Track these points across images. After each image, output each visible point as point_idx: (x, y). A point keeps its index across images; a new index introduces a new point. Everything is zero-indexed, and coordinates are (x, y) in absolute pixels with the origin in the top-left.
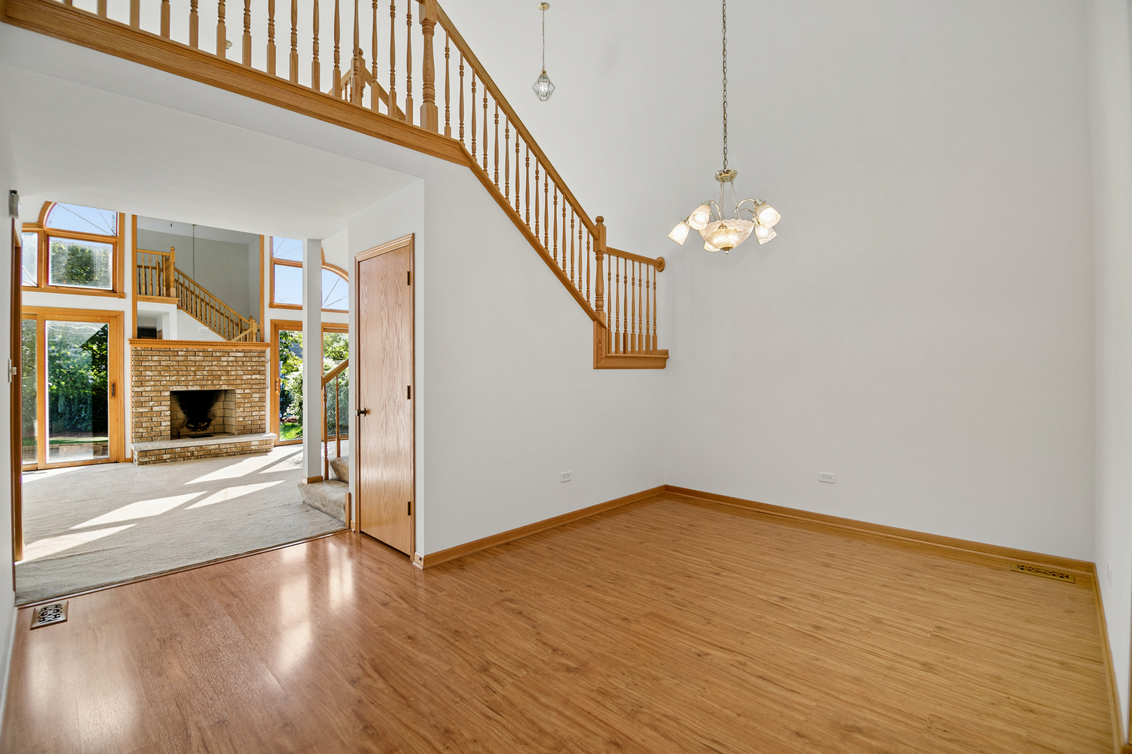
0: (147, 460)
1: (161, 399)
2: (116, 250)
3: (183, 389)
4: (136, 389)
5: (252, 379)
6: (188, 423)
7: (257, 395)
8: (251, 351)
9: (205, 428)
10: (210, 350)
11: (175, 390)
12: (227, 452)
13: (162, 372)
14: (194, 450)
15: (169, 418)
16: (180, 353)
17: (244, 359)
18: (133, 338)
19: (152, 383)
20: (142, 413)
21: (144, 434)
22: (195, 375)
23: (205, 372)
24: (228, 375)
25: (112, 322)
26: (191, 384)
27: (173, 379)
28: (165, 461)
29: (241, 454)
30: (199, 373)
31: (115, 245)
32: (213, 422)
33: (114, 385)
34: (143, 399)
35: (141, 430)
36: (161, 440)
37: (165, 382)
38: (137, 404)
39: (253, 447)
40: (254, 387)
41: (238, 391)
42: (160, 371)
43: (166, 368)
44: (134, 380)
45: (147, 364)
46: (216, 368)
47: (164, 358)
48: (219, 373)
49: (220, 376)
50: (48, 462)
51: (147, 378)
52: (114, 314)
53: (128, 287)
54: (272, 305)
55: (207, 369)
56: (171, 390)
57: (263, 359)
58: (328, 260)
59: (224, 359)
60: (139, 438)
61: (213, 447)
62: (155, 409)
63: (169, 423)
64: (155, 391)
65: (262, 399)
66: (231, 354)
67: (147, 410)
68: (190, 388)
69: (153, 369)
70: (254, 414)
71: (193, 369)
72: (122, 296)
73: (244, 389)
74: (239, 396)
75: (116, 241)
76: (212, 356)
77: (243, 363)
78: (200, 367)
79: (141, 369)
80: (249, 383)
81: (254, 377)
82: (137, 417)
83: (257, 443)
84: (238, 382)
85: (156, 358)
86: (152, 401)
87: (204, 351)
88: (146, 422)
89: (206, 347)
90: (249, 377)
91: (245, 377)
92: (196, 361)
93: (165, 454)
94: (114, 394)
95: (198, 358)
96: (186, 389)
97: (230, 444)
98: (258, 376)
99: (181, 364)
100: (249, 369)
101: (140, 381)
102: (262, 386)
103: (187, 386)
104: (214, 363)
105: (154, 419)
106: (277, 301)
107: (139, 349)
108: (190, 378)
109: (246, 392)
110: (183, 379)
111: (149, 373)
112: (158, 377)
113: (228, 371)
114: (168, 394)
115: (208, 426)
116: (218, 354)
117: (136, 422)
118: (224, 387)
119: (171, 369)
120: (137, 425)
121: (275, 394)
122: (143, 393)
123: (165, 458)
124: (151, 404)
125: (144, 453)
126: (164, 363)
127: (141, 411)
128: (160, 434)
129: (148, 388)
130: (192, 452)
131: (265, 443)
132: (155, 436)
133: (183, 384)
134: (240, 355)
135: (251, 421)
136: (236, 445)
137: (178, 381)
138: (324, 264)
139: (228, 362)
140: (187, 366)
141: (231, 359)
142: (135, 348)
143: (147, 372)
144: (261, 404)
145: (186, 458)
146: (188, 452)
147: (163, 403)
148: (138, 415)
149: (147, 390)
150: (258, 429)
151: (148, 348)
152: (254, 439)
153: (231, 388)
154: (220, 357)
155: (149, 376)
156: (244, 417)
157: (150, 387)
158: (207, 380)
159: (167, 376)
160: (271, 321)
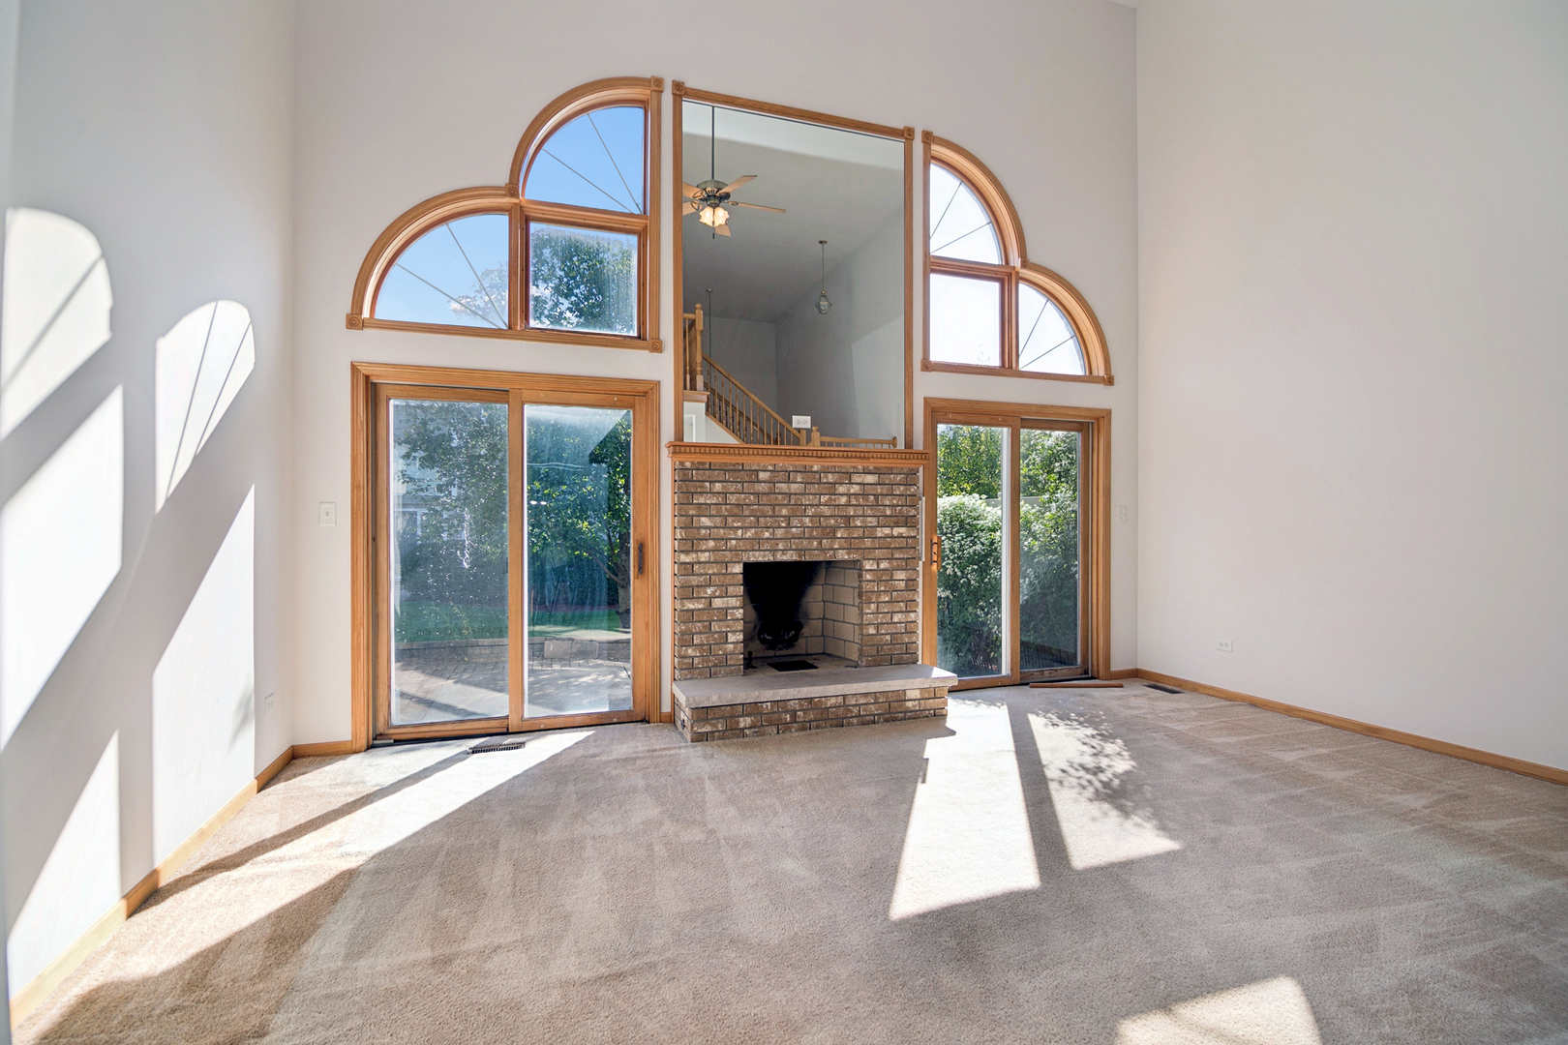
0: (708, 729)
1: (728, 580)
2: (645, 246)
3: (766, 559)
4: (684, 558)
5: (893, 537)
6: (760, 632)
7: (901, 575)
8: (890, 471)
9: (791, 643)
10: (815, 468)
11: (752, 559)
12: (860, 716)
13: (730, 519)
14: (797, 707)
15: (740, 626)
16: (762, 476)
17: (879, 490)
18: (676, 440)
19: (712, 544)
20: (692, 611)
21: (696, 661)
22: (789, 526)
23: (807, 520)
24: (848, 527)
25: (637, 407)
26: (781, 547)
27: (749, 534)
28: (743, 733)
29: (887, 721)
30: (795, 522)
31: (642, 235)
32: (805, 631)
33: (641, 548)
34: (694, 580)
35: (690, 651)
36: (727, 674)
37: (734, 542)
38: (685, 592)
39: (909, 704)
40: (897, 555)
41: (868, 565)
42: (725, 517)
43: (736, 510)
44: (678, 536)
45: (701, 500)
46: (827, 511)
47: (732, 488)
48: (832, 521)
49: (834, 529)
50: (526, 716)
51: (703, 531)
52: (642, 388)
53: (668, 331)
54: (927, 366)
55: (810, 512)
56: (745, 559)
57: (913, 489)
58: (1034, 256)
59: (841, 489)
60: (688, 670)
61: (833, 701)
62: (718, 603)
63: (741, 637)
64: (716, 562)
65: (910, 585)
66: (856, 478)
67: (701, 606)
68: (781, 557)
69: (713, 512)
70: (896, 618)
71: (784, 512)
72: (657, 347)
73: (878, 560)
74: (868, 577)
75: (644, 231)
76: (819, 483)
77: (877, 500)
78: (798, 511)
79: (691, 512)
80: (885, 543)
81: (896, 531)
82: (684, 622)
83: (916, 694)
84: (868, 543)
85: (718, 487)
86: (710, 586)
87: (805, 471)
88: (700, 633)
89: (807, 462)
90: (887, 531)
91: (880, 532)
92: (790, 494)
93: (743, 716)
94: (641, 569)
95: (794, 487)
96: (772, 559)
97: (866, 695)
98: (903, 530)
99: (764, 500)
100: (888, 512)
101: (689, 542)
102: (910, 553)
103: (774, 551)
104: (824, 499)
105: (715, 627)
106: (935, 356)
107: (686, 464)
108: (780, 533)
109: (882, 566)
110: (767, 535)
111: (705, 521)
112: (722, 531)
113: (849, 517)
114: (738, 569)
115: (796, 638)
116: (831, 478)
117: (683, 633)
118: (842, 555)
119: (747, 513)
120: (684, 640)
121: (931, 572)
122: (696, 567)
123: (742, 725)
124: (709, 591)
125: (702, 713)
126: (732, 499)
127: (691, 607)
128: (724, 661)
129: (704, 557)
130: (794, 713)
131: (933, 693)
132: (715, 666)
133: (766, 546)
134: (871, 479)
135: (891, 634)
136: (876, 698)
137: (759, 540)
138: (1025, 264)
139: (849, 495)
140: (773, 506)
141: (855, 489)
142: (682, 463)
143: (703, 519)
144: (909, 595)
145: (783, 727)
146: (787, 712)
147: (731, 589)
148: (685, 617)
149: (703, 559)
150: (901, 657)
151: (704, 463)
152: (910, 686)
153: (854, 556)
154: (835, 483)
155: (705, 528)
156: (878, 626)
157: (707, 554)
158: (811, 538)
159: (738, 528)
160: (926, 399)
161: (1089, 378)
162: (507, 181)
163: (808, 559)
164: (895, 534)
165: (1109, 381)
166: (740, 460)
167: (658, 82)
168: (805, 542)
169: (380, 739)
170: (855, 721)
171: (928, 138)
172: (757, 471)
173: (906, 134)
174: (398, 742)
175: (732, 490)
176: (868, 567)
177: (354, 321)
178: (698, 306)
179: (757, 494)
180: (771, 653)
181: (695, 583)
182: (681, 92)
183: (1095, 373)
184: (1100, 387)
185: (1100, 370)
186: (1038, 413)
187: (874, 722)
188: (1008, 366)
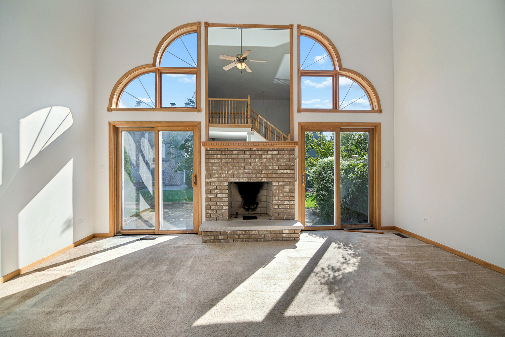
0: (208, 239)
1: (222, 188)
2: (197, 78)
3: (236, 181)
5: (284, 173)
6: (243, 205)
7: (288, 187)
8: (283, 149)
10: (254, 149)
11: (231, 181)
12: (264, 238)
13: (223, 167)
14: (240, 233)
15: (227, 203)
16: (235, 152)
17: (279, 156)
18: (206, 141)
19: (217, 175)
20: (210, 198)
21: (212, 215)
22: (244, 169)
23: (251, 167)
24: (267, 169)
25: (194, 131)
26: (241, 177)
27: (230, 172)
28: (220, 241)
29: (275, 240)
30: (247, 168)
31: (197, 75)
32: (260, 205)
33: (195, 177)
34: (211, 188)
35: (210, 212)
36: (222, 220)
37: (224, 175)
38: (208, 192)
39: (284, 235)
40: (286, 180)
41: (274, 183)
42: (222, 166)
43: (225, 164)
44: (207, 173)
45: (213, 161)
46: (258, 164)
48: (261, 168)
49: (261, 170)
50: (160, 229)
51: (214, 171)
52: (195, 124)
53: (203, 104)
54: (299, 110)
55: (252, 164)
56: (228, 181)
57: (292, 156)
58: (344, 66)
59: (264, 156)
60: (208, 217)
61: (254, 232)
62: (219, 195)
63: (227, 207)
64: (218, 182)
65: (292, 191)
66: (269, 152)
67: (213, 196)
68: (241, 180)
69: (217, 165)
70: (286, 203)
71: (243, 164)
72: (199, 110)
73: (278, 182)
74: (275, 188)
76: (256, 154)
77: (278, 160)
78: (248, 164)
79: (210, 165)
80: (282, 176)
81: (285, 171)
82: (207, 202)
83: (287, 232)
84: (274, 175)
85: (219, 156)
86: (216, 190)
87: (250, 150)
88: (213, 205)
89: (251, 147)
90: (282, 171)
91: (279, 172)
92: (245, 158)
93: (221, 235)
94: (196, 183)
95: (246, 156)
96: (238, 181)
97: (267, 231)
98: (288, 171)
99: (235, 160)
100: (282, 164)
101: (209, 176)
102: (291, 179)
103: (239, 178)
104: (257, 160)
105: (218, 204)
107: (208, 149)
108: (241, 172)
109: (280, 184)
110: (236, 172)
111: (214, 168)
112: (220, 171)
113: (267, 166)
114: (226, 184)
115: (256, 208)
116: (260, 152)
117: (208, 205)
119: (229, 165)
120: (208, 207)
121: (302, 186)
122: (211, 183)
123: (220, 238)
124: (216, 191)
125: (206, 233)
126: (224, 160)
127: (210, 197)
128: (222, 215)
129: (214, 180)
130: (239, 235)
131: (295, 232)
132: (218, 217)
133: (236, 176)
134: (275, 152)
135: (284, 209)
136: (271, 232)
137: (234, 174)
138: (341, 69)
139: (267, 158)
140: (239, 162)
141: (269, 156)
142: (206, 149)
143: (214, 167)
144: (291, 195)
145: (235, 240)
146: (237, 235)
147: (224, 191)
148: (208, 200)
149: (214, 181)
150: (289, 217)
151: (214, 148)
152: (285, 228)
153: (269, 180)
154: (261, 154)
155: (215, 170)
156: (278, 205)
157: (215, 179)
158: (253, 174)
159: (226, 170)
160: (299, 123)
161: (373, 111)
162: (152, 62)
163: (251, 181)
164: (285, 172)
165: (380, 111)
166: (226, 147)
167: (199, 23)
168: (250, 175)
169: (119, 233)
170: (262, 240)
171: (299, 27)
172: (233, 151)
173: (290, 27)
174: (123, 235)
175: (224, 157)
176: (274, 184)
177: (110, 109)
178: (249, 96)
179: (233, 159)
180: (247, 213)
181: (211, 189)
182: (207, 25)
183: (375, 109)
184: (376, 114)
185: (376, 108)
186: (348, 126)
187: (270, 241)
188: (336, 108)
